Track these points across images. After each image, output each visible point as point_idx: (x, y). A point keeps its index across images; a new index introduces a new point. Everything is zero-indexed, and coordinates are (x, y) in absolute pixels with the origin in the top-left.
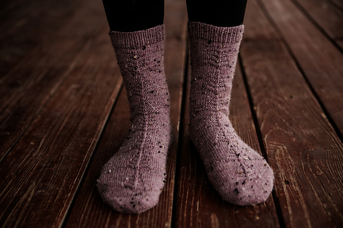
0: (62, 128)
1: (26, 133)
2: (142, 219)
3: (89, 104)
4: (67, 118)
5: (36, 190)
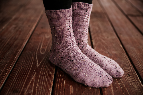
0: (6, 44)
2: (39, 86)
3: (20, 34)
4: (9, 39)
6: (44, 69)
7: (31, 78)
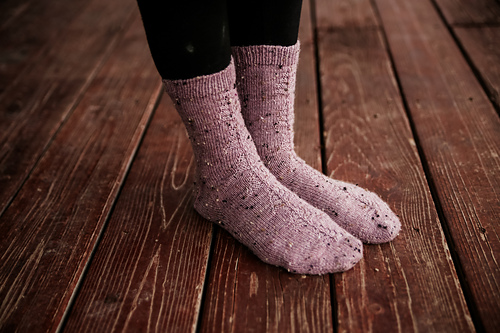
0: (76, 168)
1: (31, 177)
2: (170, 281)
3: (111, 134)
4: (83, 154)
5: (46, 249)
6: (183, 235)
7: (149, 263)
